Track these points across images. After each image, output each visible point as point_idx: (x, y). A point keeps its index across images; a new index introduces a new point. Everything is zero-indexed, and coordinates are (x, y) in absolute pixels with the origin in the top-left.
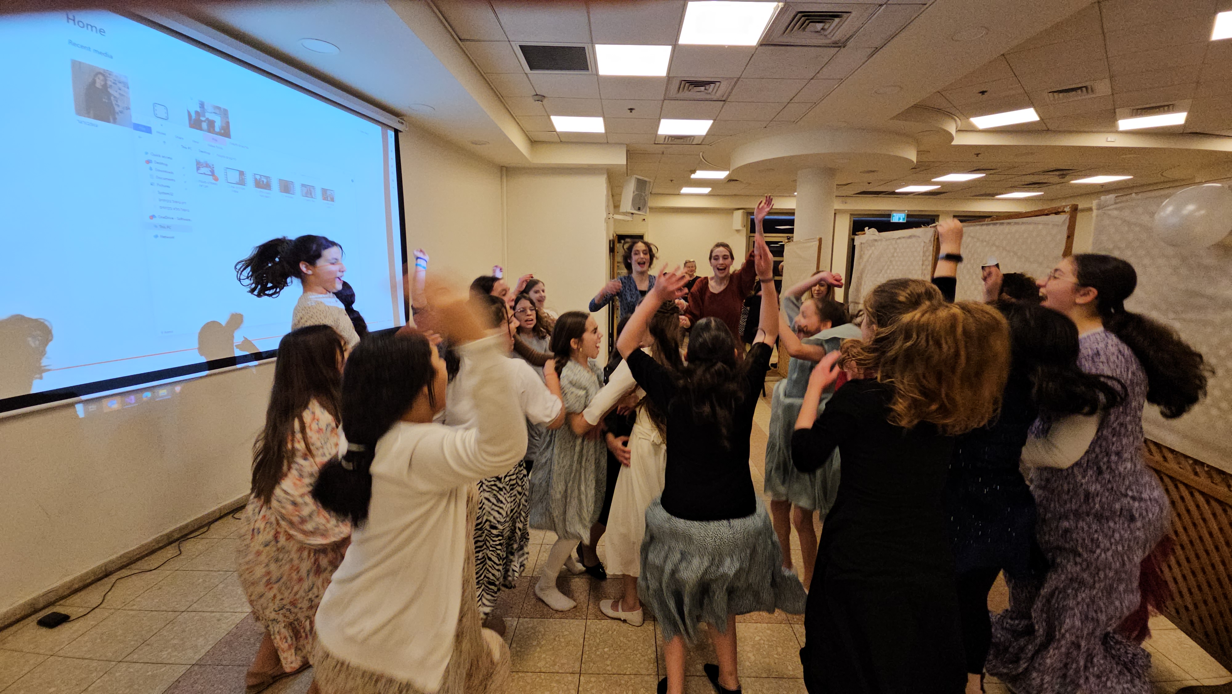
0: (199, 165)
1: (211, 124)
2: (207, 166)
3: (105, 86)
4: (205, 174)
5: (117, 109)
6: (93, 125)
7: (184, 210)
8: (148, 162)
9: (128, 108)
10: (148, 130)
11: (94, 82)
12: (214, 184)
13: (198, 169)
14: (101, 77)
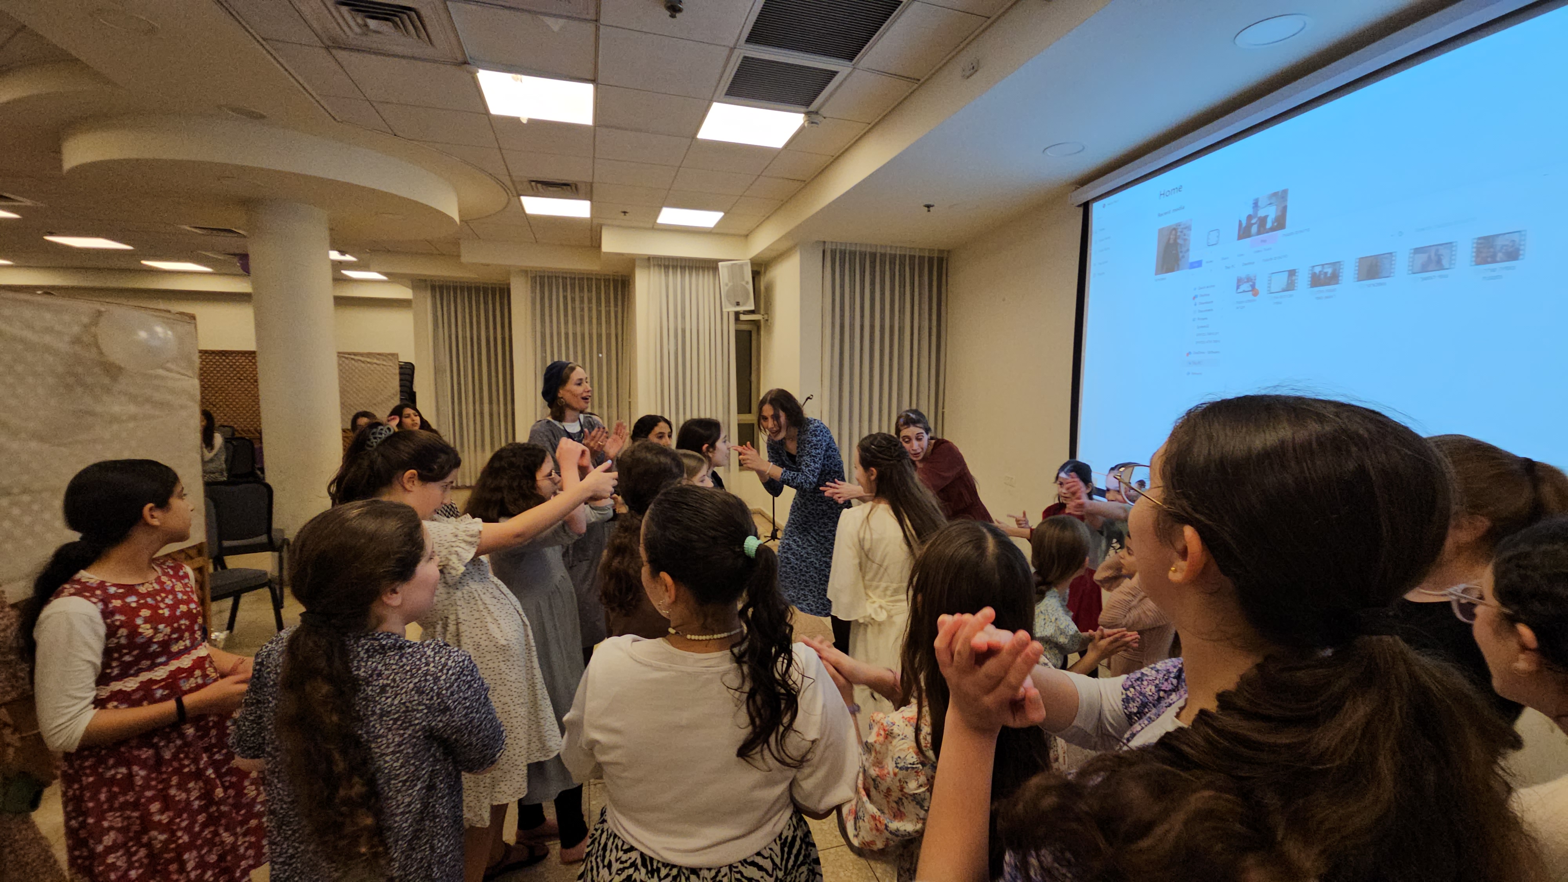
0: (1240, 282)
1: (1263, 221)
2: (1249, 279)
3: (1175, 240)
4: (1244, 291)
5: (1181, 255)
6: (1163, 279)
7: (1216, 341)
8: (1194, 298)
9: (1188, 250)
10: (1199, 264)
11: (1169, 239)
12: (1254, 301)
13: (1238, 287)
14: (1174, 232)
